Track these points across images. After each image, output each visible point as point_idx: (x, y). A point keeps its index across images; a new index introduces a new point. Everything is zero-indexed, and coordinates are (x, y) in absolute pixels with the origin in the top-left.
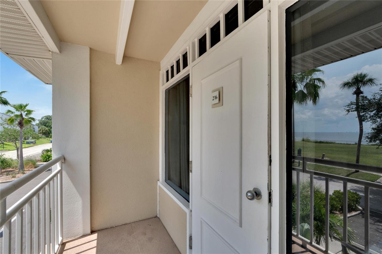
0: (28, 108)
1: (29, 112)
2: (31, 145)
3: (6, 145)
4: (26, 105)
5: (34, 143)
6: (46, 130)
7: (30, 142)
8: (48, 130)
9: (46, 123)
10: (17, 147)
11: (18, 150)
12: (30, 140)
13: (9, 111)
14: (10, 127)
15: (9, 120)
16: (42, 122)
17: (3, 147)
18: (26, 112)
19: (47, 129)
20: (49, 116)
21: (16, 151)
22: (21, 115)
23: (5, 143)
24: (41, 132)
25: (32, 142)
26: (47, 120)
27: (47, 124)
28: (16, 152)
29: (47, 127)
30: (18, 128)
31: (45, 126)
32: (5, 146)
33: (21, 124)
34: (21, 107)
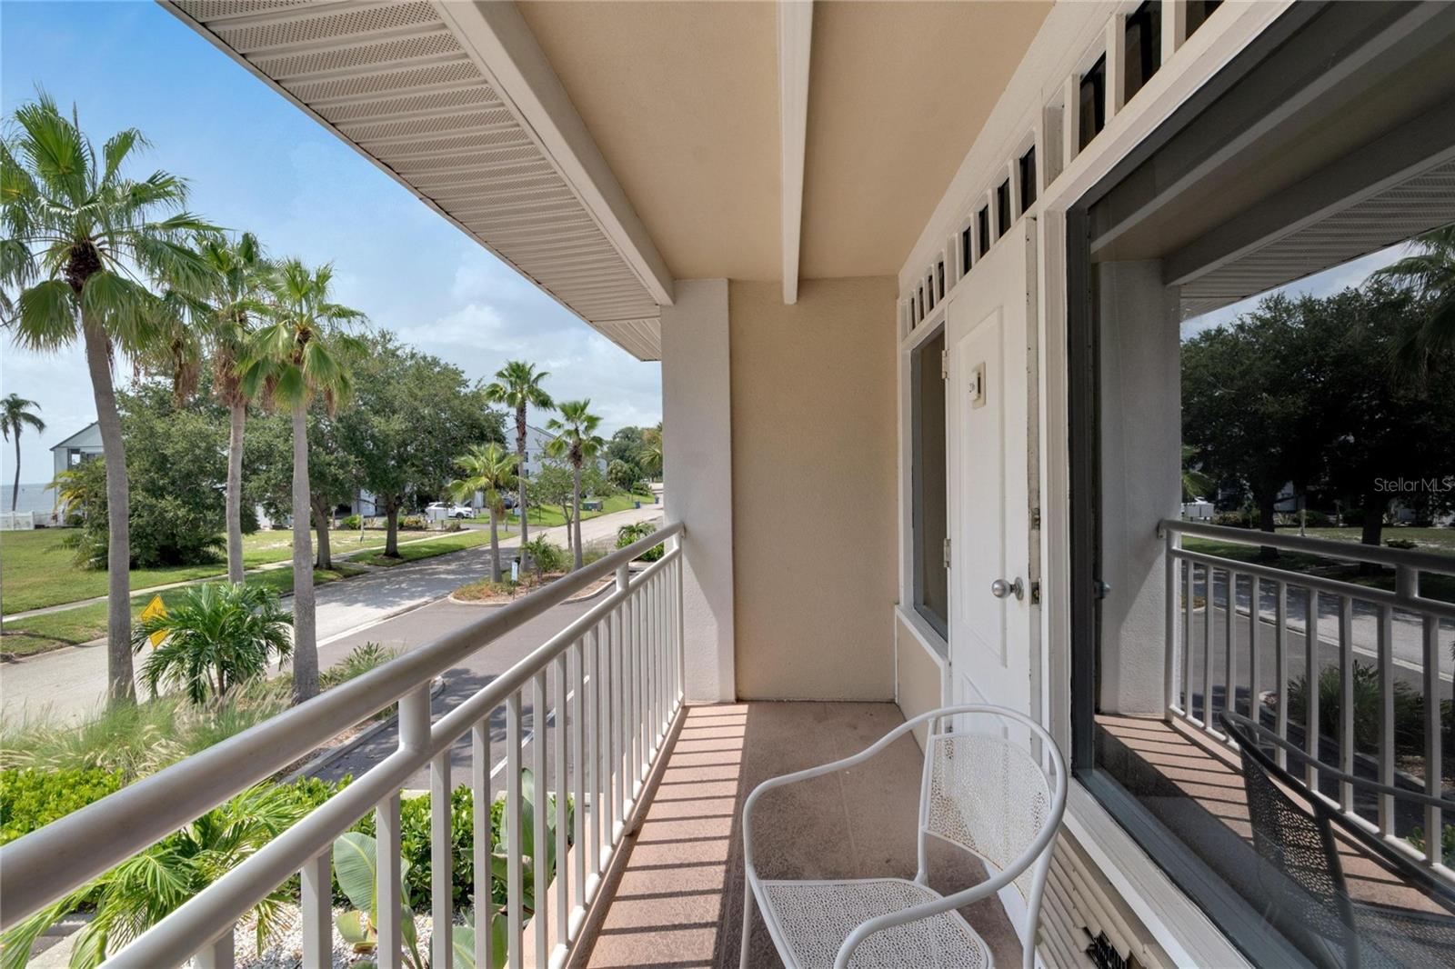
0: (589, 411)
1: (592, 421)
2: (594, 512)
3: (545, 511)
4: (586, 404)
5: (599, 507)
6: (625, 472)
7: (591, 505)
8: (629, 471)
9: (625, 450)
10: (567, 517)
11: (569, 524)
12: (590, 500)
13: (553, 423)
14: (554, 465)
15: (553, 445)
16: (616, 447)
17: (540, 518)
18: (586, 424)
19: (626, 467)
20: (630, 428)
21: (566, 527)
22: (577, 431)
23: (542, 506)
24: (613, 476)
25: (594, 506)
26: (626, 442)
27: (627, 454)
28: (566, 532)
29: (627, 462)
30: (569, 467)
31: (621, 458)
32: (543, 515)
33: (576, 456)
34: (574, 411)
